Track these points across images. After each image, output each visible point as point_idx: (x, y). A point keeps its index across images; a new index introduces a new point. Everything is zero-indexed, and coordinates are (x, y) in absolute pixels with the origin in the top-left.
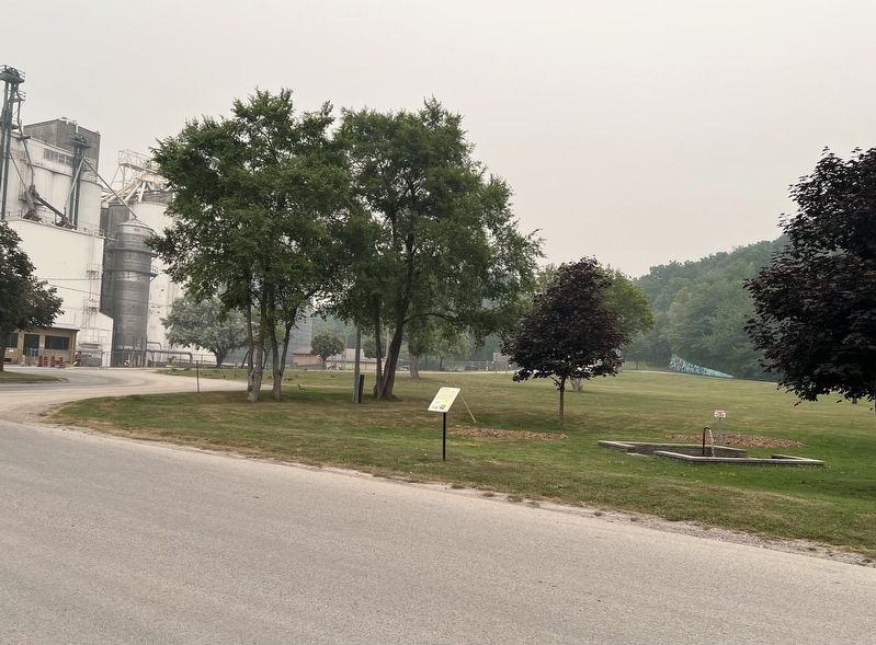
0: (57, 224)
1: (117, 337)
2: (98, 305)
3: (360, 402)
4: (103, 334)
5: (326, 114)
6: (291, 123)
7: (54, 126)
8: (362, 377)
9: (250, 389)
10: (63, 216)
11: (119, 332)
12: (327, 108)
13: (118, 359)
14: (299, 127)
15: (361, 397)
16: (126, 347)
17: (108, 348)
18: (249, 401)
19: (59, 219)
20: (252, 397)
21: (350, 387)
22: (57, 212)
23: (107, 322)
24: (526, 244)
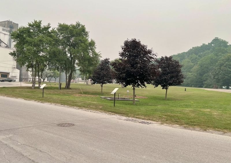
0: (5, 47)
1: (21, 75)
2: (16, 67)
3: (60, 89)
4: (17, 74)
5: (49, 26)
6: (41, 28)
7: (6, 22)
8: (61, 84)
9: (32, 86)
10: (7, 45)
11: (21, 73)
12: (49, 24)
13: (21, 80)
14: (43, 29)
15: (60, 88)
16: (23, 77)
17: (18, 77)
18: (32, 89)
19: (6, 46)
20: (33, 88)
21: (58, 86)
22: (5, 44)
23: (18, 71)
24: (98, 55)
